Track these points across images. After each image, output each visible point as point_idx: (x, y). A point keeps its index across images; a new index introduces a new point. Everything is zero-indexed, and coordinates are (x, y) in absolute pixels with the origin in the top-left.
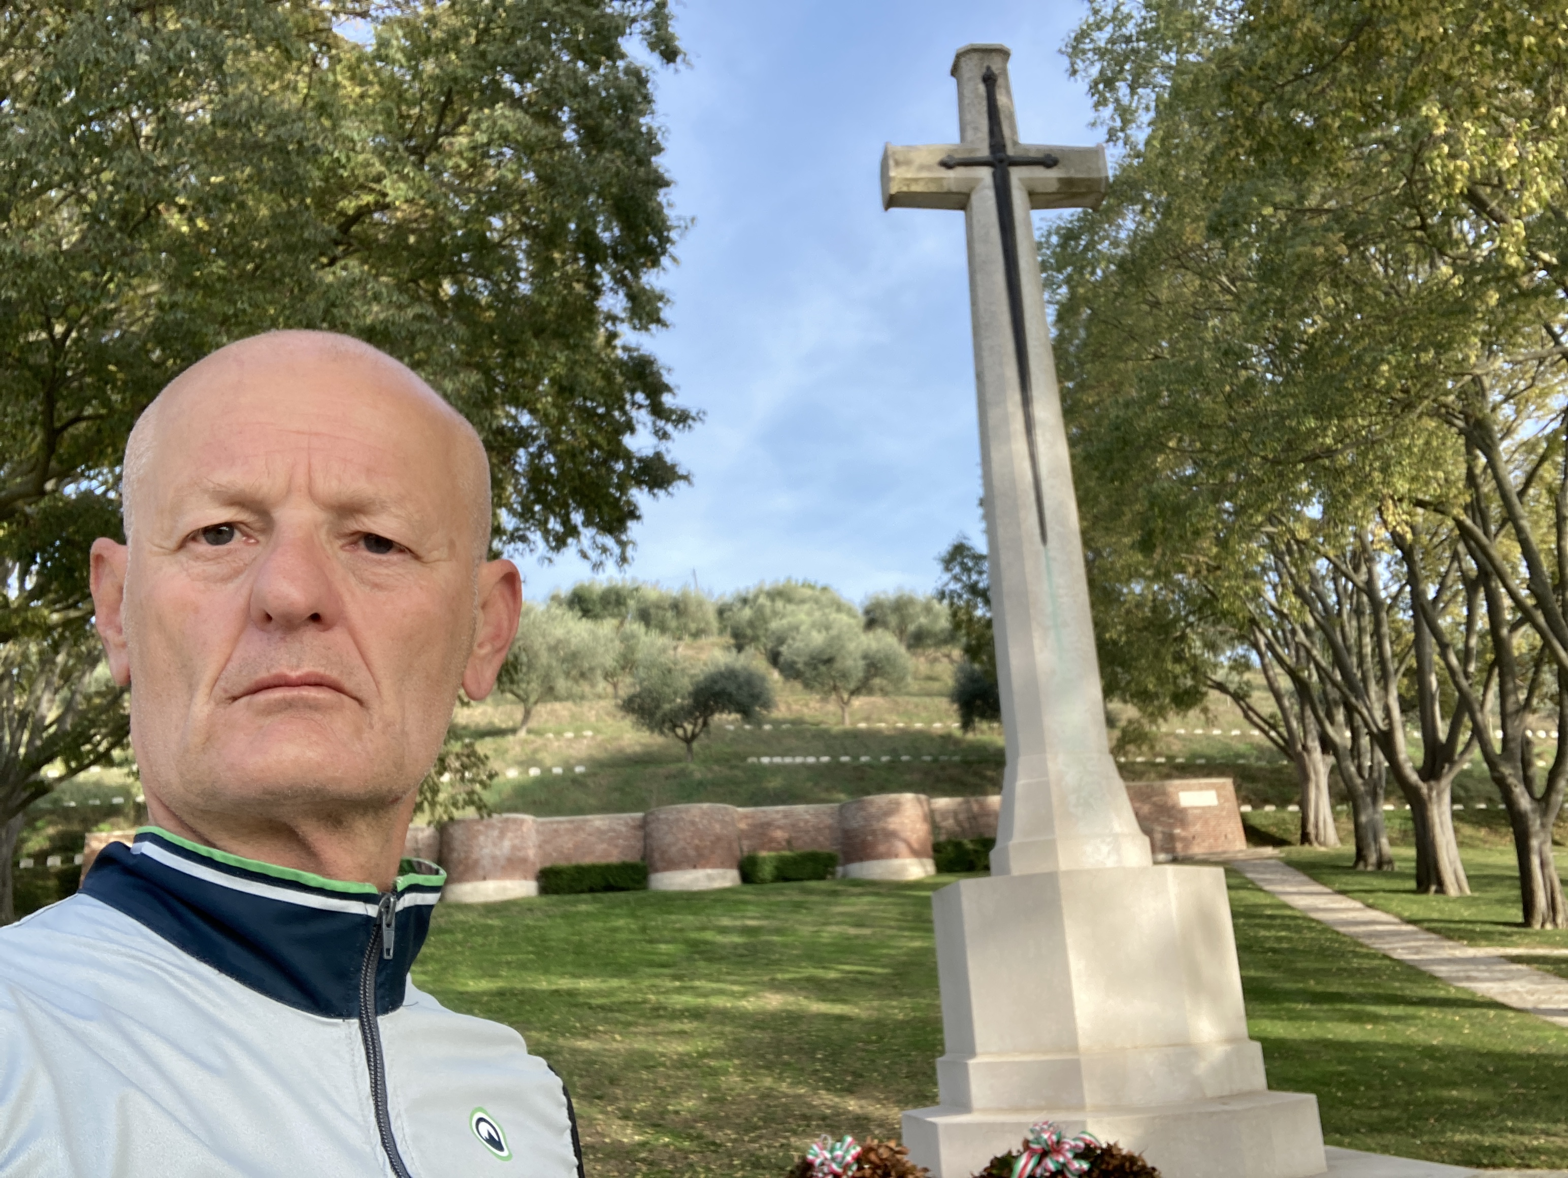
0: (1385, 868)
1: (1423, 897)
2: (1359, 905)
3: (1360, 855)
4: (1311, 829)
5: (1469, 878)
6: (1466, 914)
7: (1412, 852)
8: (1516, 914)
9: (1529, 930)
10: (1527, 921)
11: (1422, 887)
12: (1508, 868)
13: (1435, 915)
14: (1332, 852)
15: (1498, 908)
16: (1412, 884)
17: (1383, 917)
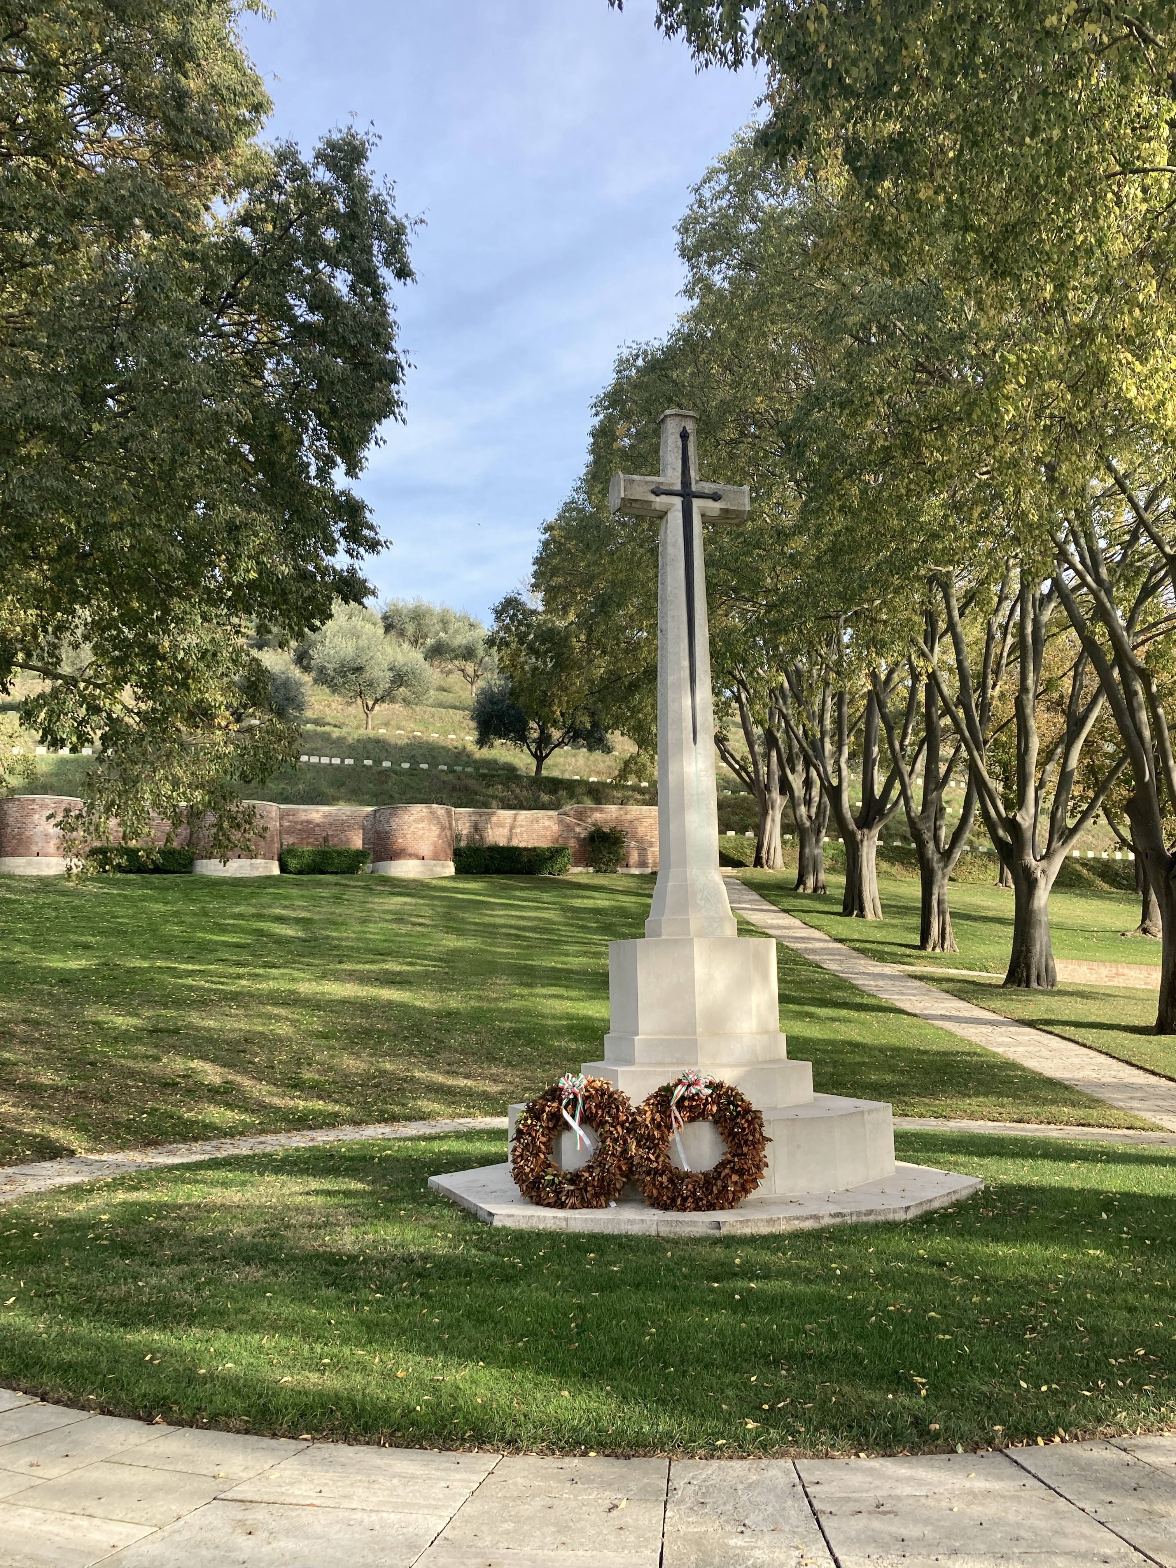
0: (820, 892)
1: (847, 919)
2: (798, 923)
3: (801, 880)
4: (764, 854)
5: (883, 906)
6: (879, 935)
7: (842, 880)
8: (916, 940)
9: (923, 953)
10: (923, 946)
11: (847, 912)
12: (913, 900)
13: (856, 936)
14: (779, 875)
15: (905, 934)
16: (840, 909)
17: (816, 934)
